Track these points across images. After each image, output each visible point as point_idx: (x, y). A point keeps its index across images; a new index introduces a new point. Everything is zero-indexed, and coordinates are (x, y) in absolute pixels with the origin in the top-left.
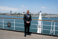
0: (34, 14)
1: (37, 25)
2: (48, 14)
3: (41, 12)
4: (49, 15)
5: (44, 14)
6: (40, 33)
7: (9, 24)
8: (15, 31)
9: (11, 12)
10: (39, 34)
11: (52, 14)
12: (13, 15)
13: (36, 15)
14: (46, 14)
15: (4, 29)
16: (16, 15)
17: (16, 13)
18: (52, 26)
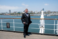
1: (39, 24)
2: (51, 12)
3: (43, 10)
5: (47, 12)
8: (14, 32)
9: (10, 11)
10: (41, 34)
11: (56, 12)
12: (12, 14)
14: (49, 12)
16: (15, 14)
17: (15, 12)
18: (54, 24)
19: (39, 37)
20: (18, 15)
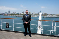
0: (33, 14)
1: (37, 25)
2: (47, 14)
4: (49, 15)
5: (43, 14)
6: (41, 33)
7: (7, 25)
9: (9, 11)
10: (40, 35)
11: (52, 14)
12: (11, 15)
13: (36, 14)
14: (45, 14)
15: (2, 30)
16: (14, 15)
17: (14, 13)
18: (52, 26)
19: (37, 37)
20: (16, 16)
